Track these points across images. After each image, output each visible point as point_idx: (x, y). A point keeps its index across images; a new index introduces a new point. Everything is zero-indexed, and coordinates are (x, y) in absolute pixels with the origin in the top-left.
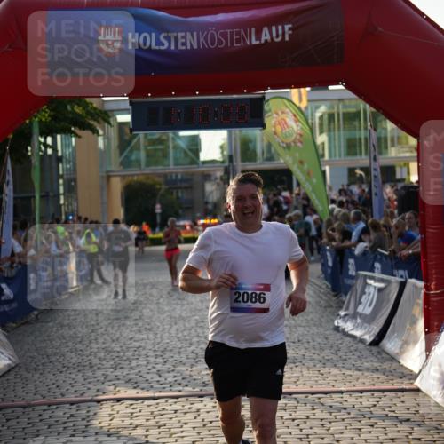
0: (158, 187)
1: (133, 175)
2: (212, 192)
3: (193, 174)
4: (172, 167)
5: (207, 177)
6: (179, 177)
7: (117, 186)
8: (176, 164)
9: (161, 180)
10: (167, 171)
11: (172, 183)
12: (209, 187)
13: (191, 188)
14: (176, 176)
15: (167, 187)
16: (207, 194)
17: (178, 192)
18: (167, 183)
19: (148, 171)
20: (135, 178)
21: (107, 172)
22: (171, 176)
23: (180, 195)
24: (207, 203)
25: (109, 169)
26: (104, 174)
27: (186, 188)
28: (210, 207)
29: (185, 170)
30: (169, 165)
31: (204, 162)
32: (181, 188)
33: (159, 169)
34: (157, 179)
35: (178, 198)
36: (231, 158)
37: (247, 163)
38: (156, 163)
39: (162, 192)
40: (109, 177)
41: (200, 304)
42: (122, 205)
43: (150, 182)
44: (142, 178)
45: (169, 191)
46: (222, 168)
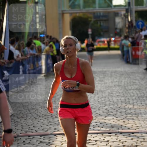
0: (90, 19)
1: (77, 13)
2: (119, 23)
3: (109, 13)
4: (97, 8)
5: (116, 14)
6: (102, 14)
7: (68, 18)
8: (100, 7)
9: (92, 16)
10: (95, 11)
11: (98, 17)
12: (118, 20)
13: (108, 20)
14: (100, 14)
15: (95, 20)
16: (116, 24)
17: (100, 23)
18: (95, 17)
19: (84, 11)
20: (78, 15)
21: (63, 11)
22: (97, 14)
23: (102, 24)
24: (116, 29)
25: (63, 9)
26: (61, 12)
27: (105, 20)
28: (118, 31)
29: (105, 10)
30: (96, 8)
31: (115, 6)
32: (102, 20)
33: (90, 9)
34: (89, 15)
35: (101, 25)
36: (129, 4)
37: (138, 7)
38: (89, 6)
39: (92, 22)
40: (63, 14)
41: (111, 84)
42: (71, 29)
43: (85, 16)
44: (81, 15)
45: (96, 22)
46: (125, 9)
